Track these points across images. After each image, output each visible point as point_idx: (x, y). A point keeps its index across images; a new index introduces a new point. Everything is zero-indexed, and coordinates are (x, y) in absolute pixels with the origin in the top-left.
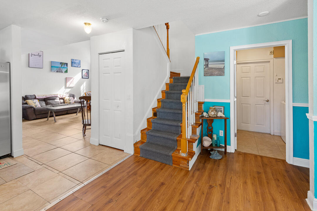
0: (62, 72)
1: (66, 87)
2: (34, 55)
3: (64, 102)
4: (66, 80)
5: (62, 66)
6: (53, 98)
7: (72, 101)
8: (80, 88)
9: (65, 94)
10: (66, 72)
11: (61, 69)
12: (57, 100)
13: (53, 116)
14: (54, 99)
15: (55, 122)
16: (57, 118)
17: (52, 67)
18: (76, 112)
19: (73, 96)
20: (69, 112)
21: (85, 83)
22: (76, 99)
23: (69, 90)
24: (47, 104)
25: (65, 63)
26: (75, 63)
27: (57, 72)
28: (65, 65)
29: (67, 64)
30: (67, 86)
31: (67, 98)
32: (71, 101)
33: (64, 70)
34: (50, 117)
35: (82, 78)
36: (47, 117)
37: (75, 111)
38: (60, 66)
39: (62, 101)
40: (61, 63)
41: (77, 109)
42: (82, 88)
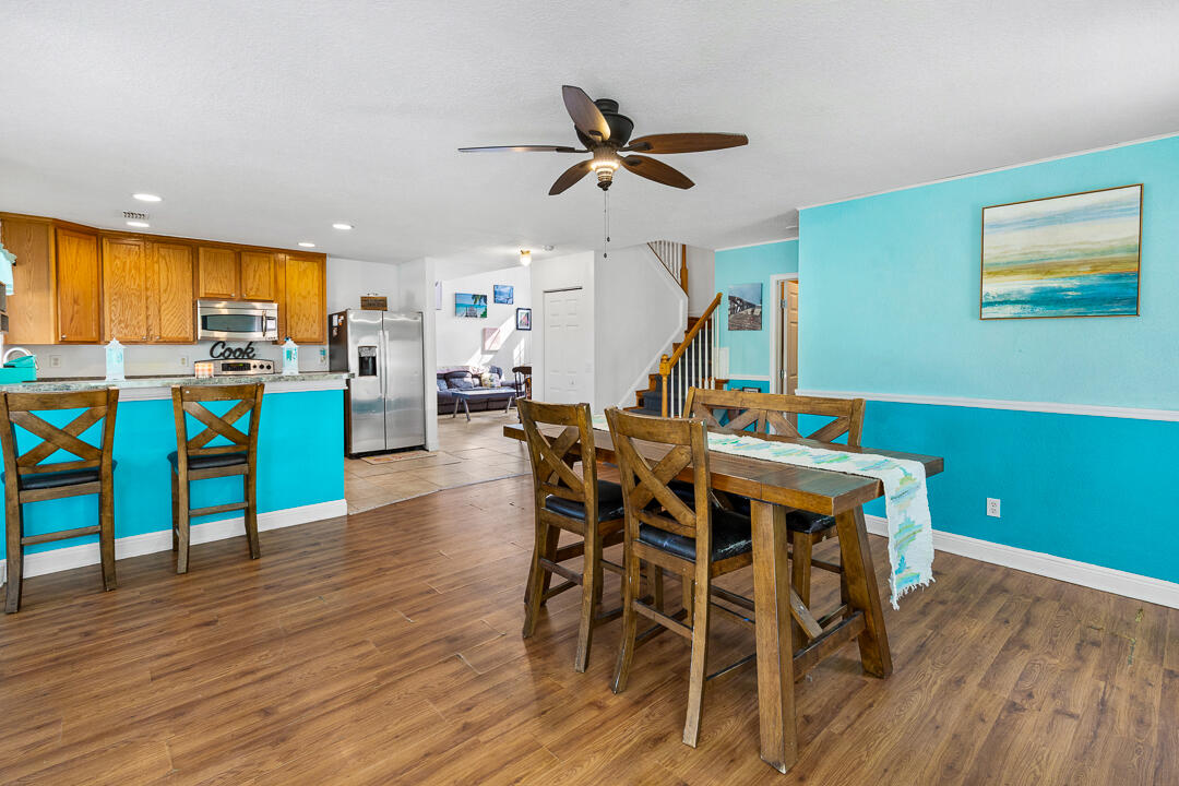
0: (477, 317)
1: (484, 352)
3: (481, 385)
4: (485, 333)
5: (476, 302)
6: (460, 375)
7: (497, 382)
8: (512, 355)
9: (482, 368)
10: (484, 315)
11: (475, 309)
12: (468, 379)
13: (464, 412)
14: (462, 377)
15: (469, 420)
16: (471, 414)
17: (457, 305)
18: (504, 408)
19: (499, 372)
20: (490, 405)
21: (522, 342)
22: (503, 379)
23: (491, 356)
24: (449, 386)
25: (482, 296)
26: (501, 293)
27: (467, 316)
28: (482, 300)
29: (485, 297)
30: (487, 348)
31: (486, 376)
32: (494, 383)
33: (480, 312)
34: (459, 412)
35: (517, 329)
36: (452, 413)
37: (502, 404)
38: (472, 302)
39: (477, 381)
40: (474, 296)
41: (507, 400)
42: (516, 353)
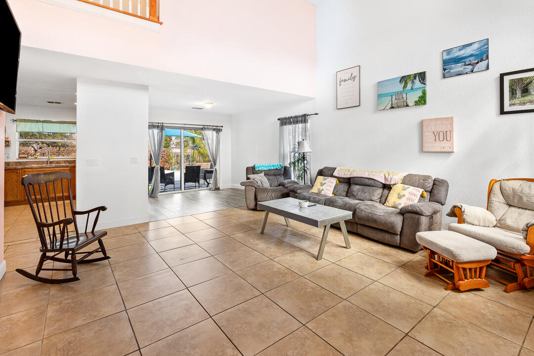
0: (407, 106)
2: (345, 80)
5: (405, 87)
11: (404, 96)
25: (415, 76)
27: (392, 108)
28: (417, 81)
29: (422, 76)
38: (400, 87)
40: (403, 79)
